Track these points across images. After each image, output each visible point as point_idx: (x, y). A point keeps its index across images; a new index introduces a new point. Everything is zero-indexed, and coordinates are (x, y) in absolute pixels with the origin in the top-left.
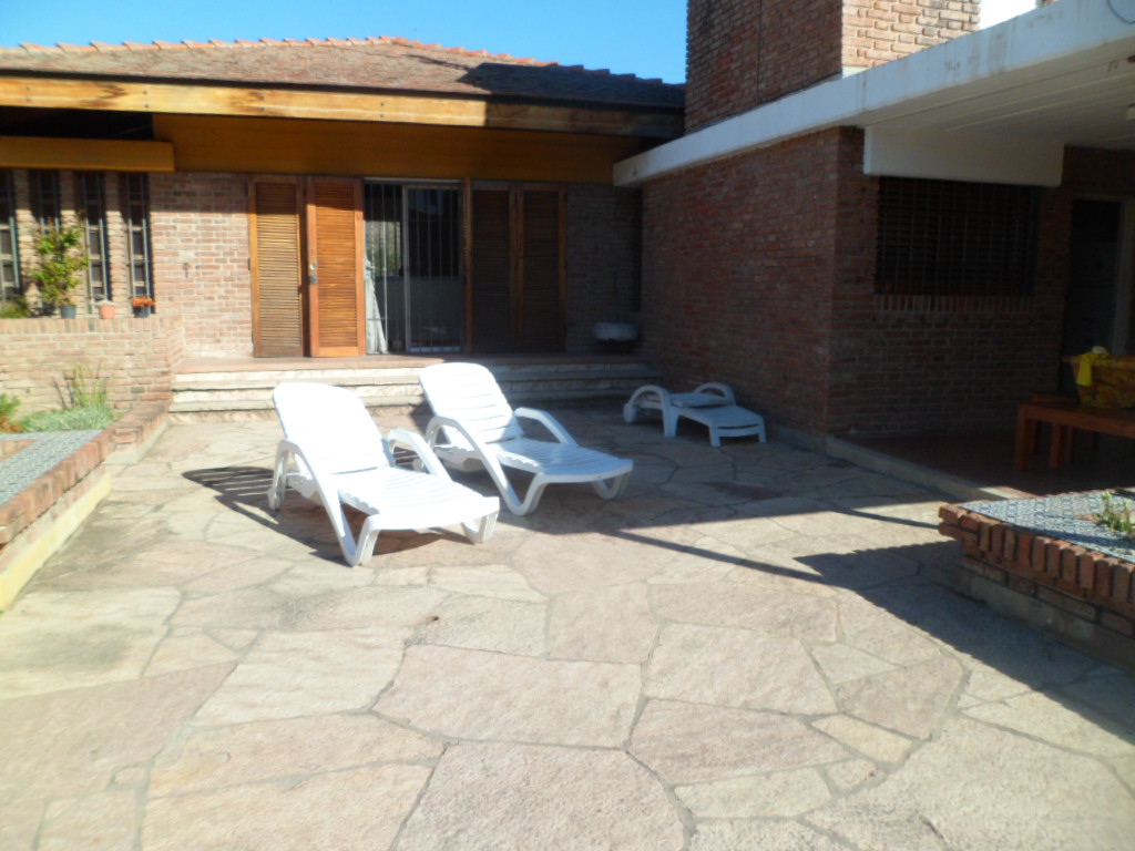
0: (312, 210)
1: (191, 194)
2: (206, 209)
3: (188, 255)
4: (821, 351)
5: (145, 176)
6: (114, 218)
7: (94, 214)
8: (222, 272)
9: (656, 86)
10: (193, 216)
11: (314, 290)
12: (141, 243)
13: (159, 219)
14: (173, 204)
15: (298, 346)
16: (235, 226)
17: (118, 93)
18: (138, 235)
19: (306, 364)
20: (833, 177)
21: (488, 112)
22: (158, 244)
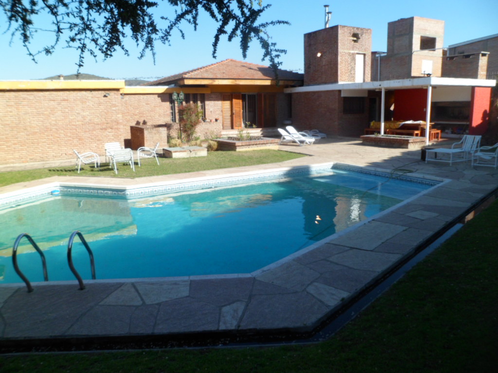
0: (234, 100)
1: (212, 97)
2: (215, 100)
3: (211, 109)
4: (336, 123)
5: (204, 94)
6: (199, 102)
7: (195, 101)
8: (217, 113)
9: (297, 74)
10: (212, 102)
11: (234, 116)
12: (203, 107)
13: (207, 103)
14: (209, 100)
15: (230, 127)
16: (219, 103)
17: (215, 81)
18: (202, 106)
19: (232, 130)
20: (337, 97)
21: (271, 82)
22: (206, 108)
